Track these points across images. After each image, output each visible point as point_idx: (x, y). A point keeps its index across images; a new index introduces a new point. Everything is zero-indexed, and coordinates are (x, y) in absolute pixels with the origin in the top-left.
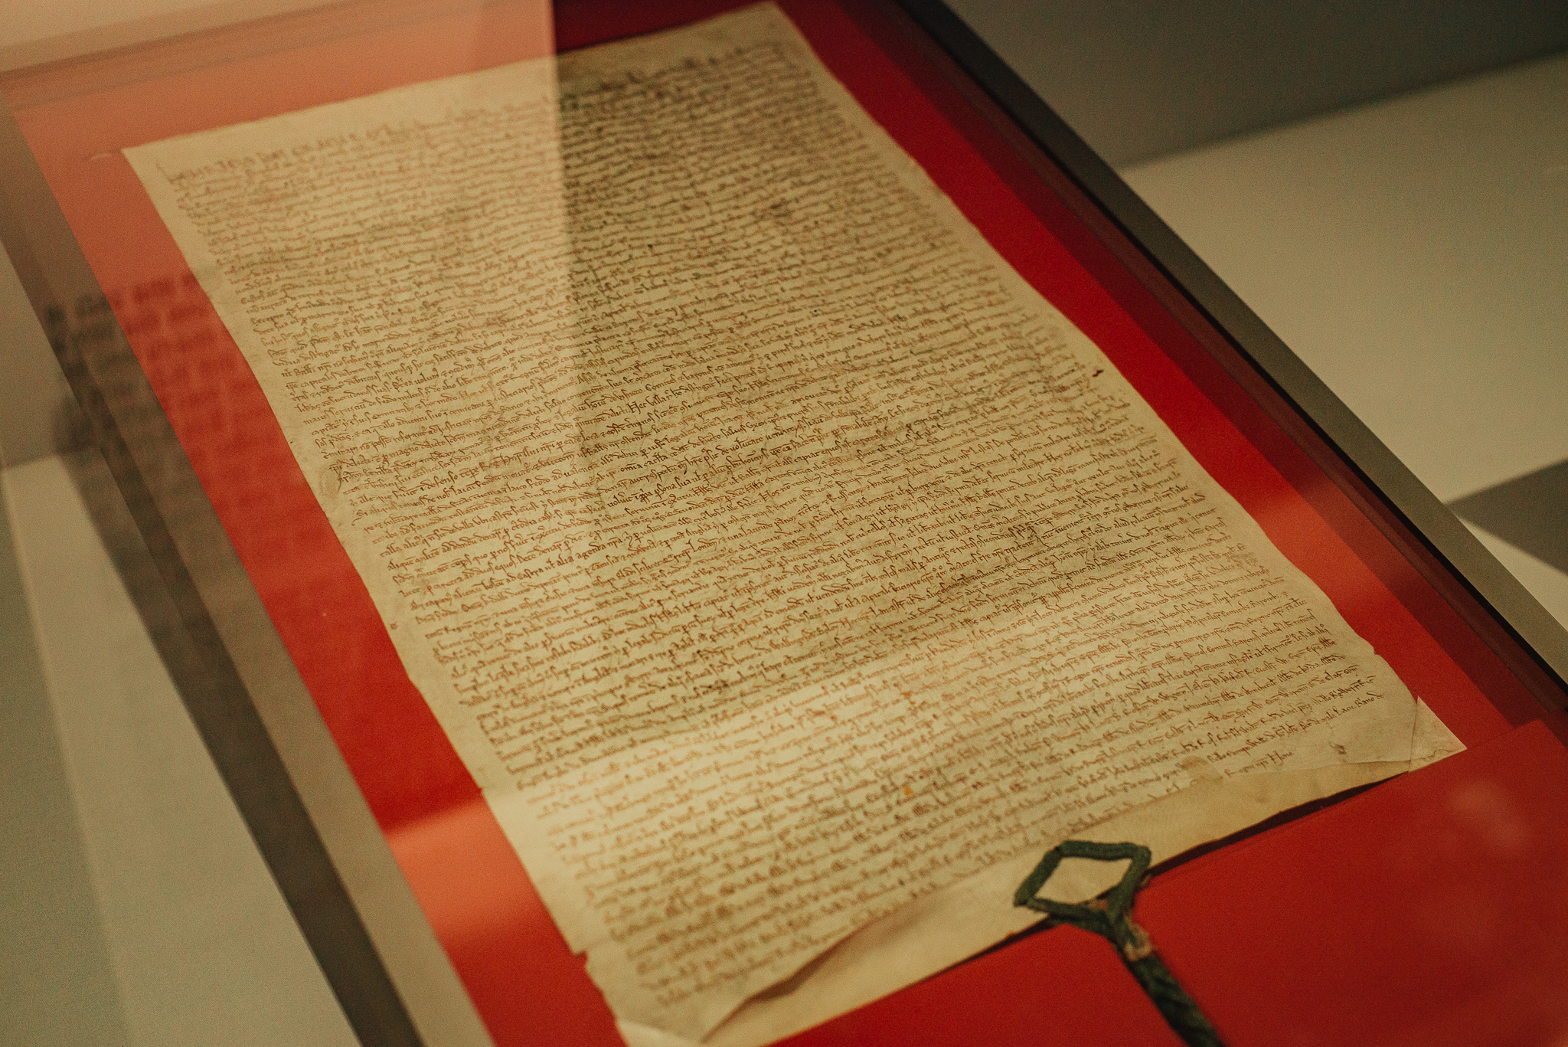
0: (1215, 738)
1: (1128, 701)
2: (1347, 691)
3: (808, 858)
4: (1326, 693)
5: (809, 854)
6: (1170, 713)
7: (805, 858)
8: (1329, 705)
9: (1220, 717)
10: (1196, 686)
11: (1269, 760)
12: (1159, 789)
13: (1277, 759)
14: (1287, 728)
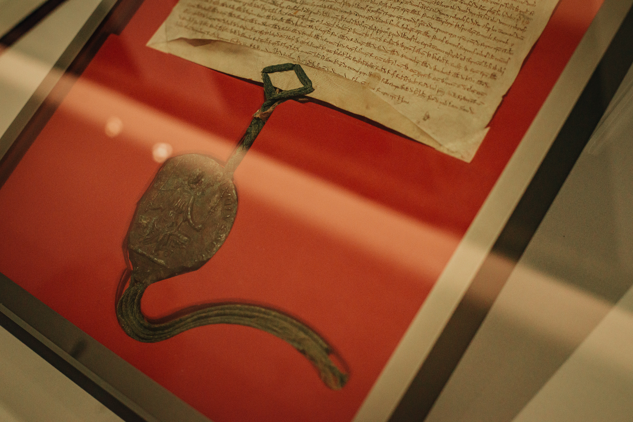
0: (395, 74)
1: (390, 37)
2: (466, 100)
3: (250, 12)
4: (458, 94)
5: (252, 11)
6: (395, 53)
7: (250, 11)
8: (451, 99)
9: (409, 69)
10: (418, 51)
11: (397, 98)
12: (351, 75)
13: (400, 101)
14: (421, 92)
